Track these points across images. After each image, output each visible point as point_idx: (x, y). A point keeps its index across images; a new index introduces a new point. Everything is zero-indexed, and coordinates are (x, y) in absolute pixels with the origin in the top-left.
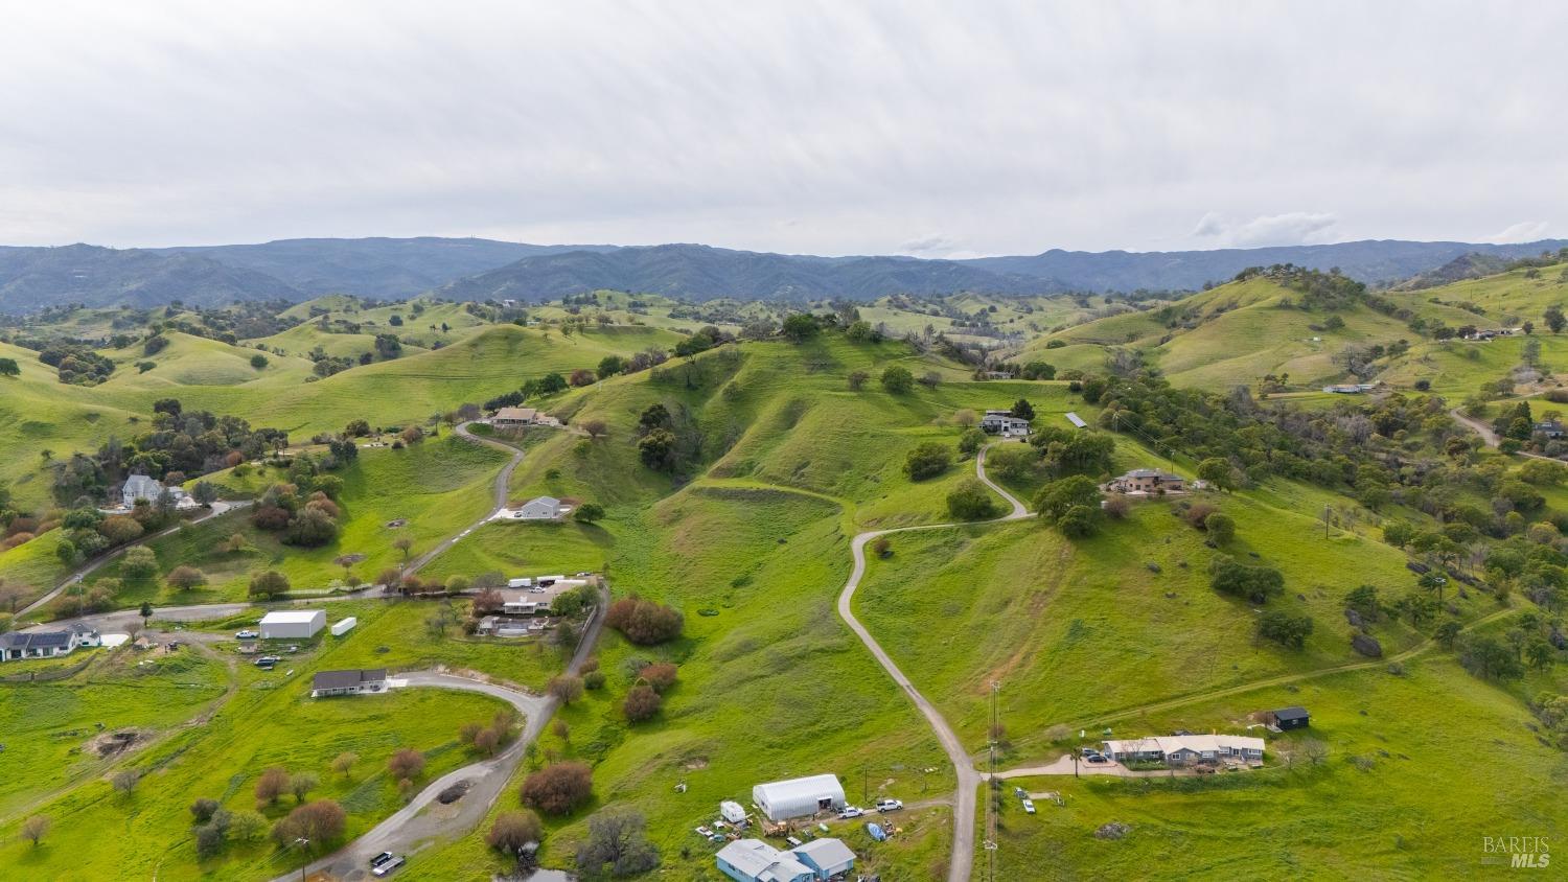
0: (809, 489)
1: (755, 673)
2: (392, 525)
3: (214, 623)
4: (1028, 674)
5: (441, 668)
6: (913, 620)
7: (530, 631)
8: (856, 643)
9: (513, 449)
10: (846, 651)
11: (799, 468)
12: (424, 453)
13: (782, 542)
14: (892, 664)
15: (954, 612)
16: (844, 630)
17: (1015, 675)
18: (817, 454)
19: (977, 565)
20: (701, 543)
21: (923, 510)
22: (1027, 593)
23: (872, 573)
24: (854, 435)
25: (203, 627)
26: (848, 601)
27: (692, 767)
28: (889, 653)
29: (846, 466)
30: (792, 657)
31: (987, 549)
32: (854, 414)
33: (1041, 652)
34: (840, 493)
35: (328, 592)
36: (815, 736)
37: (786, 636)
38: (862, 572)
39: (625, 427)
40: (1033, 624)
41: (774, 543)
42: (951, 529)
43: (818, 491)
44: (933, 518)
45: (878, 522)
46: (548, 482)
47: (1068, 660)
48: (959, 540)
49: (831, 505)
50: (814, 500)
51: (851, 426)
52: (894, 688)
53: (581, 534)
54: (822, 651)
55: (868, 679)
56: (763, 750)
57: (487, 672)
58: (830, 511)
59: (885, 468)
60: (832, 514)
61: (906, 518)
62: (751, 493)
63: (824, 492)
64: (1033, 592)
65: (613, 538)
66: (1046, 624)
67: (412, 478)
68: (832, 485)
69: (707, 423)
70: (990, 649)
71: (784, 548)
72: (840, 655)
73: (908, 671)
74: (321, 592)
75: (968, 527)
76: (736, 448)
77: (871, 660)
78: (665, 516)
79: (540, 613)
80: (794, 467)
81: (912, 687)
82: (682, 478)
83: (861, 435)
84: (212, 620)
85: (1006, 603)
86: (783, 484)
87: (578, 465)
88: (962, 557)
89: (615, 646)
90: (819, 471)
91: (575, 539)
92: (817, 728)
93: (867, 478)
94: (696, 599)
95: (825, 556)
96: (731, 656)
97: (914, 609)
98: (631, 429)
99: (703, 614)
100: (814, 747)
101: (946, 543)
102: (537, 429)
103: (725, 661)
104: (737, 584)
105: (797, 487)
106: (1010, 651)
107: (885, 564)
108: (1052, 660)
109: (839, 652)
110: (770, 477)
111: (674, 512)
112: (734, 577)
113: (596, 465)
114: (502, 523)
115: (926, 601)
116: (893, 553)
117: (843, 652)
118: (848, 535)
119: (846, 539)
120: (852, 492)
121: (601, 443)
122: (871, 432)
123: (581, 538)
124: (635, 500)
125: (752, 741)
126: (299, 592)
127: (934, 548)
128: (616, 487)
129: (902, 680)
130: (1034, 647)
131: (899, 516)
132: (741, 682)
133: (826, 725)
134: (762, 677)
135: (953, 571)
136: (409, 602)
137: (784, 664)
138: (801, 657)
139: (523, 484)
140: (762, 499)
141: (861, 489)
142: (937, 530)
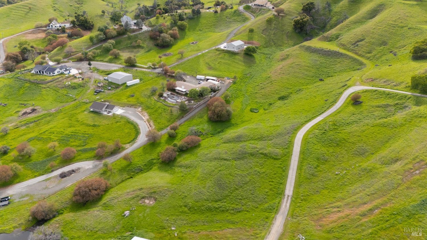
0: (356, 54)
1: (225, 156)
2: (193, 43)
3: (106, 72)
4: (361, 225)
5: (140, 109)
6: (332, 151)
7: (177, 102)
8: (288, 155)
9: (252, 17)
10: (277, 159)
11: (358, 41)
12: (223, 16)
13: (321, 80)
14: (294, 177)
15: (362, 153)
16: (289, 145)
17: (353, 220)
18: (371, 35)
19: (402, 125)
20: (284, 73)
21: (400, 80)
22: (414, 159)
23: (339, 112)
24: (399, 27)
25: (102, 72)
26: (310, 127)
27: (147, 201)
28: (300, 168)
29: (384, 43)
30: (248, 153)
31: (416, 117)
32: (407, 14)
33: (387, 210)
34: (371, 58)
35: (146, 67)
36: (209, 209)
37: (261, 138)
38: (336, 109)
39: (296, 11)
40: (399, 185)
41: (317, 79)
42: (406, 96)
43: (360, 55)
44: (403, 86)
45: (372, 80)
46: (250, 33)
47: (400, 226)
48: (406, 104)
49: (361, 64)
50: (355, 60)
51: (401, 21)
52: (281, 193)
53: (242, 59)
54: (265, 155)
55: (272, 182)
56: (181, 207)
57: (150, 116)
58: (359, 67)
59: (405, 48)
60: (358, 69)
61: (387, 83)
62: (325, 51)
63: (363, 56)
64: (418, 160)
65: (255, 63)
66: (408, 188)
67: (214, 25)
68: (369, 53)
69: (336, 12)
70: (358, 190)
71: (320, 83)
72: (272, 160)
73: (298, 184)
74: (145, 66)
75: (417, 97)
76: (338, 26)
77: (285, 169)
78: (282, 56)
79: (186, 94)
80: (356, 40)
81: (290, 198)
82: (309, 38)
83: (402, 27)
84: (106, 70)
85: (396, 160)
86: (345, 49)
87: (265, 27)
88: (399, 116)
89: (202, 117)
90: (367, 44)
91: (237, 61)
92: (216, 205)
93: (391, 52)
94: (256, 102)
95: (328, 95)
96: (229, 141)
97: (338, 144)
98: (298, 12)
99: (252, 111)
100: (203, 217)
101: (397, 104)
102: (264, 9)
103: (225, 143)
104: (282, 98)
105: (351, 51)
106: (367, 199)
107: (351, 108)
108: (387, 221)
109: (273, 158)
110: (341, 44)
111: (287, 55)
112: (283, 94)
113: (272, 28)
114: (218, 50)
115: (350, 141)
116: (361, 102)
117: (275, 159)
118: (349, 85)
119: (346, 87)
120: (378, 59)
121: (281, 18)
122: (410, 26)
123: (241, 61)
124: (281, 46)
125: (182, 198)
126: (139, 65)
127: (387, 106)
128: (275, 39)
129: (289, 190)
130: (384, 204)
131: (385, 80)
132: (215, 159)
133: (221, 204)
134: (225, 160)
135: (383, 125)
136: (164, 76)
137: (242, 156)
138: (252, 155)
139: (240, 33)
140: (329, 55)
141: (384, 58)
142: (397, 95)
